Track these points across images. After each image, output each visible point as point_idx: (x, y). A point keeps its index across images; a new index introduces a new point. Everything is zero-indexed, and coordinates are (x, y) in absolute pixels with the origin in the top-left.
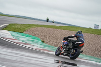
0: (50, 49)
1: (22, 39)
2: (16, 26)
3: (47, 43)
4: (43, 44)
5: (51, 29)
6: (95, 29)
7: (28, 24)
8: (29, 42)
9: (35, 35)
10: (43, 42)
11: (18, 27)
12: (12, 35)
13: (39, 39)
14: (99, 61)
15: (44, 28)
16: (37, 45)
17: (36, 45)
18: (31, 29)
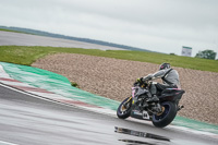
0: (89, 101)
1: (29, 79)
2: (15, 52)
3: (82, 88)
4: (75, 89)
5: (89, 57)
6: (185, 58)
7: (40, 47)
8: (43, 86)
9: (56, 70)
10: (74, 85)
11: (20, 53)
12: (7, 72)
13: (66, 78)
14: (196, 125)
15: (73, 55)
16: (62, 92)
17: (59, 91)
18: (47, 57)
